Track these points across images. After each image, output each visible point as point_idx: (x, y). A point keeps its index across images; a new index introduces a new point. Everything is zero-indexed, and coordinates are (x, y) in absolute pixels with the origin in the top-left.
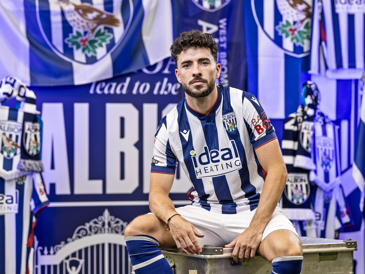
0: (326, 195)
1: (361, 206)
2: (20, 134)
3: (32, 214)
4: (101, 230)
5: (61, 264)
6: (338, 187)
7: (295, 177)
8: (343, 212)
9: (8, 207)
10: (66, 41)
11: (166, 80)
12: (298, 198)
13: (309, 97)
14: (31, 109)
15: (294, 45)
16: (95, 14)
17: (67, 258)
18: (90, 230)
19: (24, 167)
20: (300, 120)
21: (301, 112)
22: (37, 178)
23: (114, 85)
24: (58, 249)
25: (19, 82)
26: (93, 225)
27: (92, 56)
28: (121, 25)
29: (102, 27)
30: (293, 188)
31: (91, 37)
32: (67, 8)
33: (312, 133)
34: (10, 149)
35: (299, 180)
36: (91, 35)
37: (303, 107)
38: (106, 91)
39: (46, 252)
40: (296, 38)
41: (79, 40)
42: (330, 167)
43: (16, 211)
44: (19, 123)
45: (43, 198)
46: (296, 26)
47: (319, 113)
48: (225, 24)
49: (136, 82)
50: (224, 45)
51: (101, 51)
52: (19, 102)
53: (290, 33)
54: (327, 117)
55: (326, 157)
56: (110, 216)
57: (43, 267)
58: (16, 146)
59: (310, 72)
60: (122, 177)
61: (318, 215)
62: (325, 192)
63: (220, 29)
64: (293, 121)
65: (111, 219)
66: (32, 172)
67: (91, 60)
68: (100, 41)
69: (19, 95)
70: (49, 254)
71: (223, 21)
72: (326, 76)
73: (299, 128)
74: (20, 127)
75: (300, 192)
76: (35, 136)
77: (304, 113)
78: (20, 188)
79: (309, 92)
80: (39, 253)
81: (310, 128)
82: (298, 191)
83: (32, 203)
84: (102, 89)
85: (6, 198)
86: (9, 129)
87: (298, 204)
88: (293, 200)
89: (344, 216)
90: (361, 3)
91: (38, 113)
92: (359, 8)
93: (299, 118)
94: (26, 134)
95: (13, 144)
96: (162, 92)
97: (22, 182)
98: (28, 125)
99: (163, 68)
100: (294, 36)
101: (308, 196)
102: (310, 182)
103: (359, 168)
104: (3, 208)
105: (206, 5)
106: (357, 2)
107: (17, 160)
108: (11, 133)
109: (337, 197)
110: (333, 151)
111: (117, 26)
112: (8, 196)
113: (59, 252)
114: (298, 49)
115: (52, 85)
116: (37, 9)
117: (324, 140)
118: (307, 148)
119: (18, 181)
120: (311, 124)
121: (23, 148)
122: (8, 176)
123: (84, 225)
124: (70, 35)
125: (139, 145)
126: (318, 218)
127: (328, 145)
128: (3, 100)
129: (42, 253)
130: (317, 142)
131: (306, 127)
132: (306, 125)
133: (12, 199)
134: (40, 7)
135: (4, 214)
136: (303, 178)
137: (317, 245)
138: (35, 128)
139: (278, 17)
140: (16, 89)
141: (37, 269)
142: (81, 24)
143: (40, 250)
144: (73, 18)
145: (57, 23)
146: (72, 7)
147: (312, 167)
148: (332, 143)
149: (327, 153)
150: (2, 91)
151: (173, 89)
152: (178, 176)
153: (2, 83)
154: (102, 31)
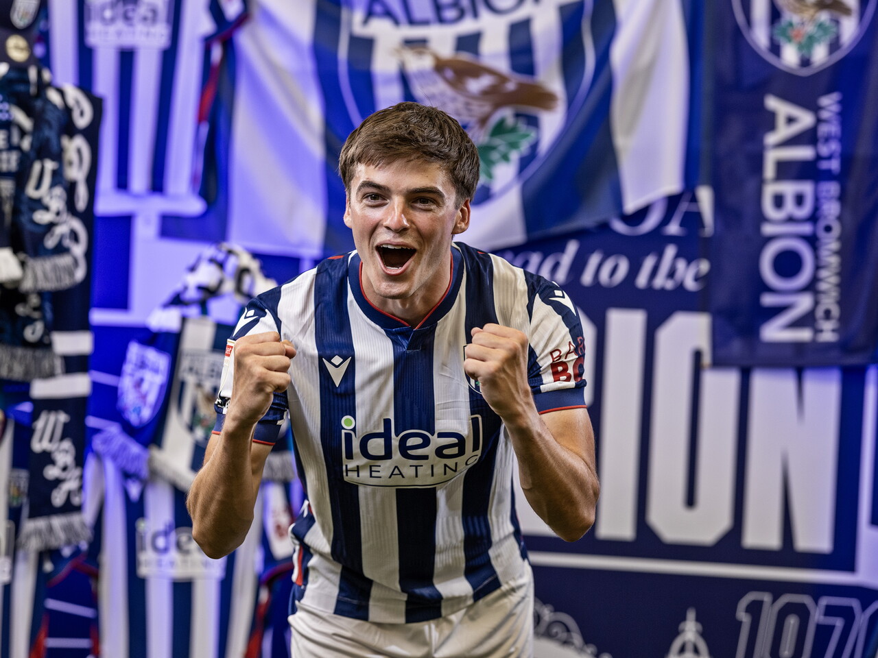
3: (259, 582)
11: (670, 252)
22: (273, 496)
23: (535, 259)
27: (483, 187)
28: (562, 108)
29: (507, 113)
31: (479, 137)
32: (418, 64)
36: (478, 131)
43: (220, 574)
45: (283, 547)
48: (835, 108)
49: (592, 252)
50: (834, 165)
51: (503, 172)
63: (819, 121)
68: (503, 148)
69: (239, 290)
71: (830, 103)
83: (257, 558)
86: (213, 372)
96: (660, 281)
99: (666, 220)
104: (189, 563)
105: (790, 56)
111: (550, 109)
116: (343, 69)
128: (197, 301)
134: (350, 62)
135: (192, 578)
140: (232, 277)
142: (451, 105)
144: (431, 91)
150: (193, 280)
151: (689, 275)
152: (691, 500)
153: (199, 258)
154: (510, 121)
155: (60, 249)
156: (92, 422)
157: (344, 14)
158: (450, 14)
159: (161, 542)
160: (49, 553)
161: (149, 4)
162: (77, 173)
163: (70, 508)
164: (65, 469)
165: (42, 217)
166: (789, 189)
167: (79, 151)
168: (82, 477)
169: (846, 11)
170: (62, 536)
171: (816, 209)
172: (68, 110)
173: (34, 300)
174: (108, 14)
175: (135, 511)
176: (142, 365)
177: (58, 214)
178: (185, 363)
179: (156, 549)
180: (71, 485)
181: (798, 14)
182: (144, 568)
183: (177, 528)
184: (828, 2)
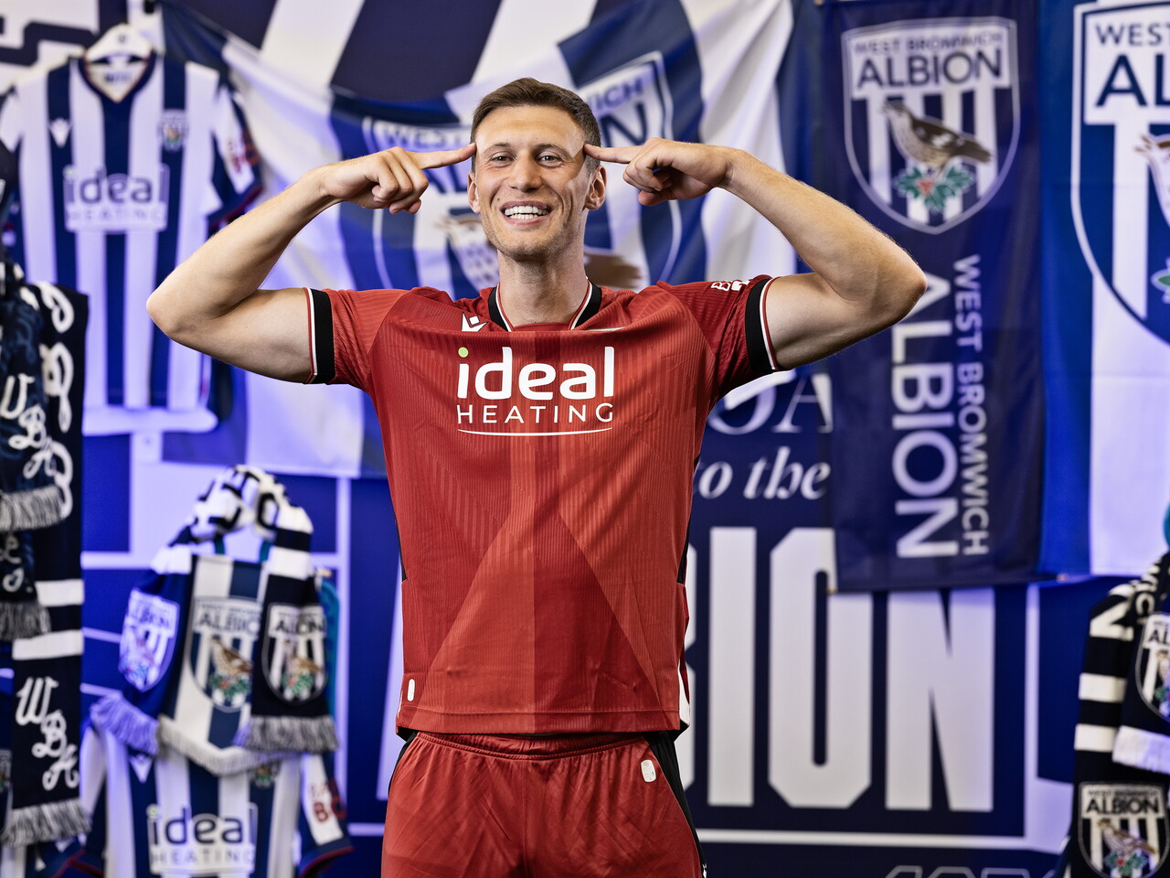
3: (297, 875)
7: (1117, 795)
9: (229, 854)
11: (783, 454)
12: (1128, 865)
14: (293, 564)
19: (256, 740)
20: (1145, 605)
22: (313, 769)
30: (1109, 832)
32: (466, 238)
34: (233, 682)
35: (1134, 806)
43: (251, 867)
45: (326, 831)
48: (975, 273)
50: (976, 341)
63: (955, 289)
64: (1119, 611)
66: (295, 753)
69: (260, 521)
71: (967, 267)
73: (1138, 635)
75: (1135, 844)
76: (309, 644)
77: (1163, 583)
78: (262, 798)
82: (1127, 841)
83: (295, 844)
85: (222, 826)
86: (232, 622)
88: (1107, 869)
91: (326, 573)
93: (1142, 599)
94: (273, 641)
95: (242, 668)
96: (770, 492)
97: (269, 779)
98: (279, 613)
99: (776, 417)
101: (1165, 858)
104: (212, 855)
105: (918, 212)
108: (237, 634)
112: (228, 820)
116: (378, 247)
118: (1157, 702)
119: (257, 776)
122: (220, 761)
125: (697, 656)
131: (1158, 632)
132: (1158, 624)
133: (240, 830)
134: (385, 240)
135: (216, 873)
136: (1150, 800)
138: (308, 619)
140: (251, 505)
144: (485, 270)
146: (481, 238)
150: (205, 511)
151: (806, 483)
152: (820, 756)
153: (212, 485)
155: (42, 480)
156: (87, 688)
159: (176, 832)
160: (39, 849)
161: (139, 180)
162: (58, 388)
163: (64, 792)
164: (56, 745)
165: (18, 442)
166: (923, 372)
167: (60, 360)
168: (77, 754)
169: (983, 156)
170: (55, 827)
171: (957, 395)
172: (45, 312)
173: (12, 543)
174: (91, 191)
175: (144, 794)
176: (147, 617)
177: (37, 437)
178: (199, 613)
179: (170, 840)
180: (65, 764)
181: (925, 160)
182: (159, 862)
183: (194, 813)
184: (960, 142)
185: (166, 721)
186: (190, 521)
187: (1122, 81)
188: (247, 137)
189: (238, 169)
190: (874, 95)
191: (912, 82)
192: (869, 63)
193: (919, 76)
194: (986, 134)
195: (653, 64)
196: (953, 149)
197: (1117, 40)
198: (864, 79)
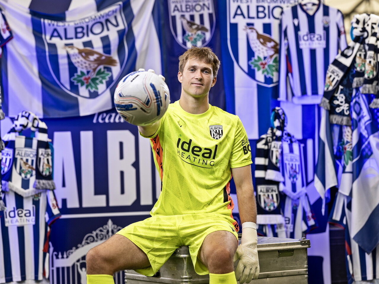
0: (294, 203)
1: (323, 211)
2: (35, 159)
3: (47, 224)
4: (106, 237)
5: (73, 266)
6: (304, 196)
7: (267, 188)
8: (308, 216)
9: (27, 220)
10: (72, 79)
12: (270, 206)
13: (277, 121)
14: (44, 137)
15: (265, 77)
16: (95, 56)
17: (78, 261)
18: (97, 237)
19: (38, 186)
20: (270, 140)
21: (271, 133)
22: (50, 194)
23: (113, 115)
24: (70, 253)
25: (33, 115)
26: (99, 233)
27: (94, 92)
28: (118, 65)
29: (101, 67)
30: (265, 198)
31: (93, 76)
32: (72, 52)
33: (280, 151)
34: (27, 171)
35: (270, 191)
36: (93, 74)
37: (272, 129)
38: (107, 121)
39: (60, 256)
40: (266, 70)
41: (83, 78)
42: (297, 179)
43: (34, 223)
44: (34, 149)
46: (266, 61)
47: (286, 134)
51: (101, 87)
52: (34, 132)
53: (261, 66)
54: (293, 137)
55: (293, 170)
56: (113, 225)
57: (58, 269)
58: (32, 168)
59: (279, 99)
60: (123, 192)
61: (287, 219)
62: (293, 200)
64: (264, 141)
65: (114, 227)
66: (46, 190)
67: (94, 95)
68: (100, 79)
69: (33, 126)
70: (63, 258)
72: (292, 102)
73: (269, 147)
74: (35, 153)
75: (271, 201)
76: (48, 160)
77: (273, 134)
78: (36, 203)
79: (277, 116)
80: (54, 257)
81: (278, 147)
82: (269, 200)
83: (47, 216)
84: (103, 119)
85: (24, 212)
86: (26, 154)
87: (270, 211)
88: (265, 207)
89: (310, 220)
90: (321, 40)
91: (50, 140)
92: (319, 44)
93: (269, 138)
94: (40, 158)
95: (29, 167)
97: (38, 198)
98: (41, 151)
100: (265, 69)
101: (278, 204)
102: (279, 192)
103: (320, 179)
104: (22, 220)
105: (189, 45)
106: (317, 39)
107: (33, 180)
108: (27, 158)
109: (303, 204)
110: (299, 165)
111: (114, 65)
112: (26, 210)
113: (71, 256)
114: (268, 80)
115: (61, 116)
116: (47, 54)
117: (291, 156)
118: (276, 163)
119: (35, 197)
120: (279, 143)
121: (37, 170)
122: (25, 193)
123: (92, 233)
124: (76, 74)
125: (136, 165)
126: (287, 222)
127: (294, 160)
128: (20, 131)
129: (57, 257)
130: (285, 158)
131: (275, 146)
132: (275, 144)
133: (30, 213)
134: (49, 52)
135: (23, 225)
136: (274, 189)
137: (276, 244)
138: (47, 153)
139: (251, 53)
140: (31, 121)
141: (53, 271)
142: (84, 65)
143: (55, 255)
144: (78, 60)
145: (64, 64)
146: (76, 51)
147: (282, 179)
148: (298, 158)
149: (294, 167)
150: (18, 123)
153: (18, 116)
154: (102, 70)
157: (43, 36)
158: (80, 35)
159: (12, 214)
169: (207, 30)
178: (17, 152)
179: (10, 217)
181: (190, 32)
182: (7, 223)
183: (17, 209)
184: (200, 27)
185: (10, 183)
186: (14, 126)
187: (239, 12)
188: (6, 23)
189: (4, 32)
190: (178, 14)
191: (187, 11)
192: (176, 6)
193: (188, 10)
194: (207, 25)
195: (120, 5)
196: (198, 29)
197: (237, 1)
198: (174, 10)
